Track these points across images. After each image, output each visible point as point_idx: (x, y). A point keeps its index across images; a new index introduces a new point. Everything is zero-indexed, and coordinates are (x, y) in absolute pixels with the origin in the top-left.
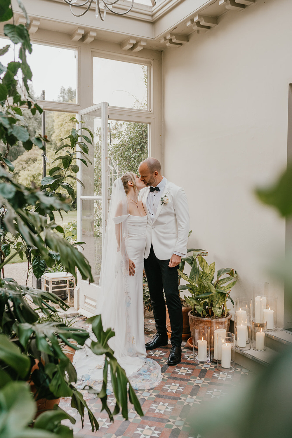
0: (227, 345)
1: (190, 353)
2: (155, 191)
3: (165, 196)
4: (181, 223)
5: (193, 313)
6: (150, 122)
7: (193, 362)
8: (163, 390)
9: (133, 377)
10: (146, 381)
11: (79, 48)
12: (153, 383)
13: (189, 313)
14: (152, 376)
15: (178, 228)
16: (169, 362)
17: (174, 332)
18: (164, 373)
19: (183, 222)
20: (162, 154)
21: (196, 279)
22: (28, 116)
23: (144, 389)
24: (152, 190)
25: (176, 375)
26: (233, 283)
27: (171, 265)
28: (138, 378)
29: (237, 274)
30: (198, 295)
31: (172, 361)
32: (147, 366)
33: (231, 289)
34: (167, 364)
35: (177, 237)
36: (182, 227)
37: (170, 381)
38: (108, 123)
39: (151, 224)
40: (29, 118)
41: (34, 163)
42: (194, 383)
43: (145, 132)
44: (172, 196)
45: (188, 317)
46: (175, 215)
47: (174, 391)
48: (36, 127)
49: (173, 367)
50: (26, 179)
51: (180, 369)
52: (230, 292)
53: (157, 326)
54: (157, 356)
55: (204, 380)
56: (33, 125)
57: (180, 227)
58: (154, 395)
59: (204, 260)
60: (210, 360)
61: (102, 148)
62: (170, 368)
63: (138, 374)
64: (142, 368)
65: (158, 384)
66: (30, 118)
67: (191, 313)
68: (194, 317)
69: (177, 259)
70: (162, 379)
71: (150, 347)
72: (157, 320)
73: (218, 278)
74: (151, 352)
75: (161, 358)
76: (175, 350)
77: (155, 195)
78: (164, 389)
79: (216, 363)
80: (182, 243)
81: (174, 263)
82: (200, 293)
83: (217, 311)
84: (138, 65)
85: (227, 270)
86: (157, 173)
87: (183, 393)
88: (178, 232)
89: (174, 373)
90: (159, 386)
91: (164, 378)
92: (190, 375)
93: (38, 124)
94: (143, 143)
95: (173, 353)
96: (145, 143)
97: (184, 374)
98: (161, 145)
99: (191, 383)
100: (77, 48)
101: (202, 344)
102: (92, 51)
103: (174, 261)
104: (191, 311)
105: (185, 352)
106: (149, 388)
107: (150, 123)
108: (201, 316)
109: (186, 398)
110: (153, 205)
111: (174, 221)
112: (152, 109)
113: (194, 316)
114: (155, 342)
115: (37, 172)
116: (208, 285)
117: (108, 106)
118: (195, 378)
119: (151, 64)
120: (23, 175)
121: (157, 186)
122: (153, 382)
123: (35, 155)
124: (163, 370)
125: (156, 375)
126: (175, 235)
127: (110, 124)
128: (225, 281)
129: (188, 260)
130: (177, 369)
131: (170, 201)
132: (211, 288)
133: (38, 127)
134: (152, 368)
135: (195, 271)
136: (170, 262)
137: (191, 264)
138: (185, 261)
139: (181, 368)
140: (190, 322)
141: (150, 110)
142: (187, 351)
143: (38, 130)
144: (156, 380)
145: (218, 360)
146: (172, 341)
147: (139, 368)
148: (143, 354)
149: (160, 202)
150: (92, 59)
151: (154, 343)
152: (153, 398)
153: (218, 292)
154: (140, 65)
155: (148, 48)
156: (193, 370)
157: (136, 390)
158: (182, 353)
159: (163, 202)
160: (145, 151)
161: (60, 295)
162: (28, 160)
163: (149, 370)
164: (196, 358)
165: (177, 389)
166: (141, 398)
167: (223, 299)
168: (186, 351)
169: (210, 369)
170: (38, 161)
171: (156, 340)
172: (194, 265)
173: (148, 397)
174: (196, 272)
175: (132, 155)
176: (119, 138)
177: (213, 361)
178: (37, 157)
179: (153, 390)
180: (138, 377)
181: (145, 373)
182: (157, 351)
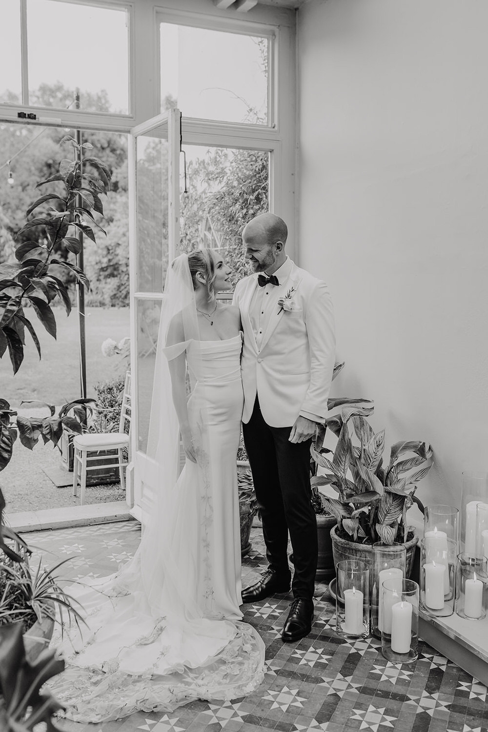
0: (402, 606)
1: (332, 612)
2: (269, 285)
3: (289, 296)
4: (317, 353)
5: (339, 530)
6: (272, 148)
7: (335, 634)
8: (260, 704)
9: (205, 668)
10: (231, 680)
11: (131, 6)
12: (243, 685)
13: (333, 531)
14: (246, 666)
15: (312, 364)
16: (284, 634)
17: (299, 572)
18: (271, 660)
19: (321, 351)
20: (296, 212)
21: (346, 464)
22: (99, 146)
23: (222, 699)
24: (262, 282)
25: (296, 665)
26: (423, 472)
27: (293, 439)
28: (216, 672)
29: (432, 451)
30: (350, 496)
31: (290, 634)
32: (239, 641)
33: (417, 484)
34: (281, 637)
35: (310, 380)
36: (319, 362)
37: (280, 681)
38: (181, 151)
39: (255, 354)
40: (101, 149)
41: (109, 225)
42: (329, 688)
43: (264, 167)
44: (302, 297)
45: (329, 539)
46: (307, 335)
47: (284, 708)
48: (114, 164)
49: (293, 645)
50: (96, 252)
51: (305, 652)
52: (414, 492)
53: (270, 554)
54: (265, 616)
55: (352, 681)
56: (107, 161)
57: (316, 361)
58: (240, 715)
59: (367, 423)
60: (370, 631)
61: (170, 200)
62: (286, 650)
63: (216, 662)
64: (229, 646)
65: (253, 689)
66: (103, 148)
67: (336, 530)
68: (341, 540)
69: (307, 427)
70: (266, 674)
71: (254, 596)
72: (270, 542)
73: (392, 462)
74: (254, 608)
75: (270, 623)
76: (298, 609)
77: (267, 294)
78: (265, 700)
79: (379, 639)
80: (320, 393)
81: (301, 435)
82: (354, 491)
83: (386, 532)
84: (248, 37)
85: (411, 444)
86: (280, 246)
87: (302, 715)
88: (312, 371)
89: (292, 660)
90: (254, 692)
91: (269, 673)
92: (323, 666)
93: (117, 159)
94: (260, 190)
95: (295, 616)
96: (264, 188)
97: (312, 664)
98: (293, 193)
99: (322, 688)
100: (127, 5)
101: (353, 598)
102: (157, 12)
103: (301, 432)
104: (336, 526)
105: (321, 609)
106: (234, 698)
107: (273, 150)
108: (355, 539)
109: (306, 727)
110: (263, 313)
111: (304, 347)
112: (276, 122)
113: (341, 537)
114: (264, 586)
115: (113, 241)
116: (369, 478)
117: (181, 117)
118: (332, 675)
119: (274, 35)
120: (90, 246)
121: (273, 275)
122: (244, 683)
123: (111, 212)
124: (270, 654)
125: (253, 664)
126: (304, 377)
127: (184, 153)
128: (408, 466)
129: (331, 423)
130: (299, 652)
131: (297, 308)
132: (375, 483)
133: (116, 163)
134: (248, 647)
135: (345, 447)
136: (292, 433)
137: (337, 432)
138: (326, 426)
139: (307, 650)
140: (333, 549)
141: (272, 124)
142: (326, 607)
143: (116, 169)
144: (252, 678)
145: (385, 634)
146: (295, 589)
147: (221, 648)
148: (235, 614)
149: (277, 308)
150: (158, 27)
151: (262, 588)
152: (237, 723)
153: (389, 493)
154: (252, 37)
155: (268, 4)
156: (332, 655)
157: (207, 701)
158: (316, 613)
159: (282, 308)
160: (264, 206)
161: (108, 475)
162: (100, 220)
163: (242, 652)
164: (342, 625)
165: (292, 702)
166: (213, 723)
167: (400, 507)
168: (323, 608)
169: (367, 652)
170: (114, 222)
171: (266, 582)
172: (344, 436)
173: (226, 721)
174: (346, 449)
175: (239, 212)
176: (220, 180)
177: (376, 635)
178: (114, 215)
179: (240, 703)
180: (217, 669)
181: (233, 660)
182: (267, 605)
